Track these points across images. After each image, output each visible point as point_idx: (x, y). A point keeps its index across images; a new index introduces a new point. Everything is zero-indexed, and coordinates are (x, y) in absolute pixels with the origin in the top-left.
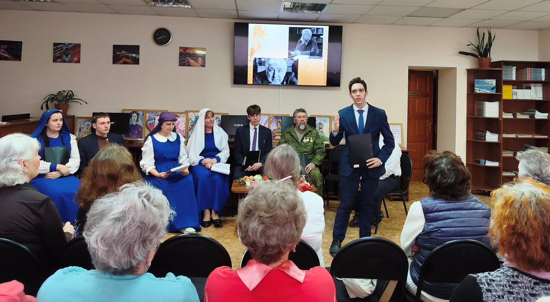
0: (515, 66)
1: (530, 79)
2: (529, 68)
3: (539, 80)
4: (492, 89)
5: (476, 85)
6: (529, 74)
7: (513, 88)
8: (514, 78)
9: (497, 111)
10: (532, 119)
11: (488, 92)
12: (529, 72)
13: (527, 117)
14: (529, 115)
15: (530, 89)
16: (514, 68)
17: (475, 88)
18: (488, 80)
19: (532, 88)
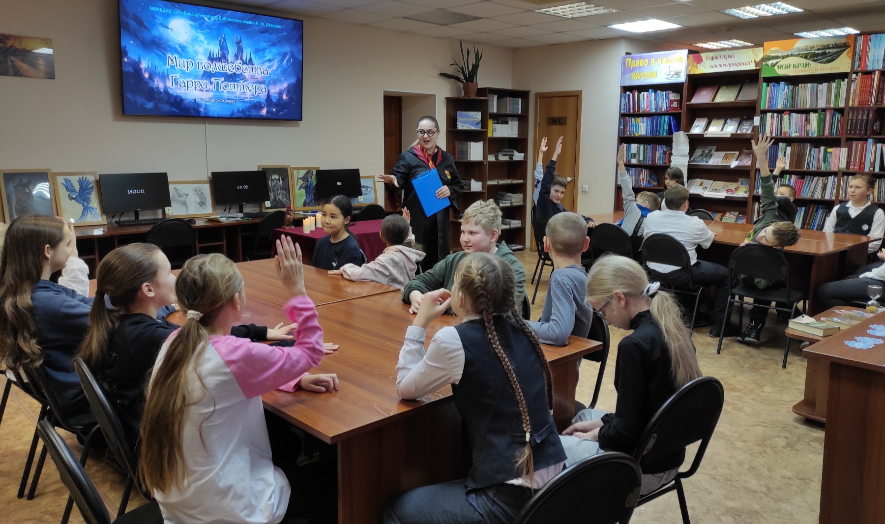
0: (496, 95)
1: (508, 111)
2: (508, 97)
3: (516, 113)
4: (477, 124)
5: (459, 119)
6: (508, 105)
7: (493, 123)
8: (495, 111)
9: (481, 152)
10: (511, 160)
11: (473, 128)
12: (508, 103)
13: (506, 158)
14: (508, 157)
15: (507, 123)
16: (496, 97)
17: (458, 123)
18: (472, 113)
19: (510, 122)
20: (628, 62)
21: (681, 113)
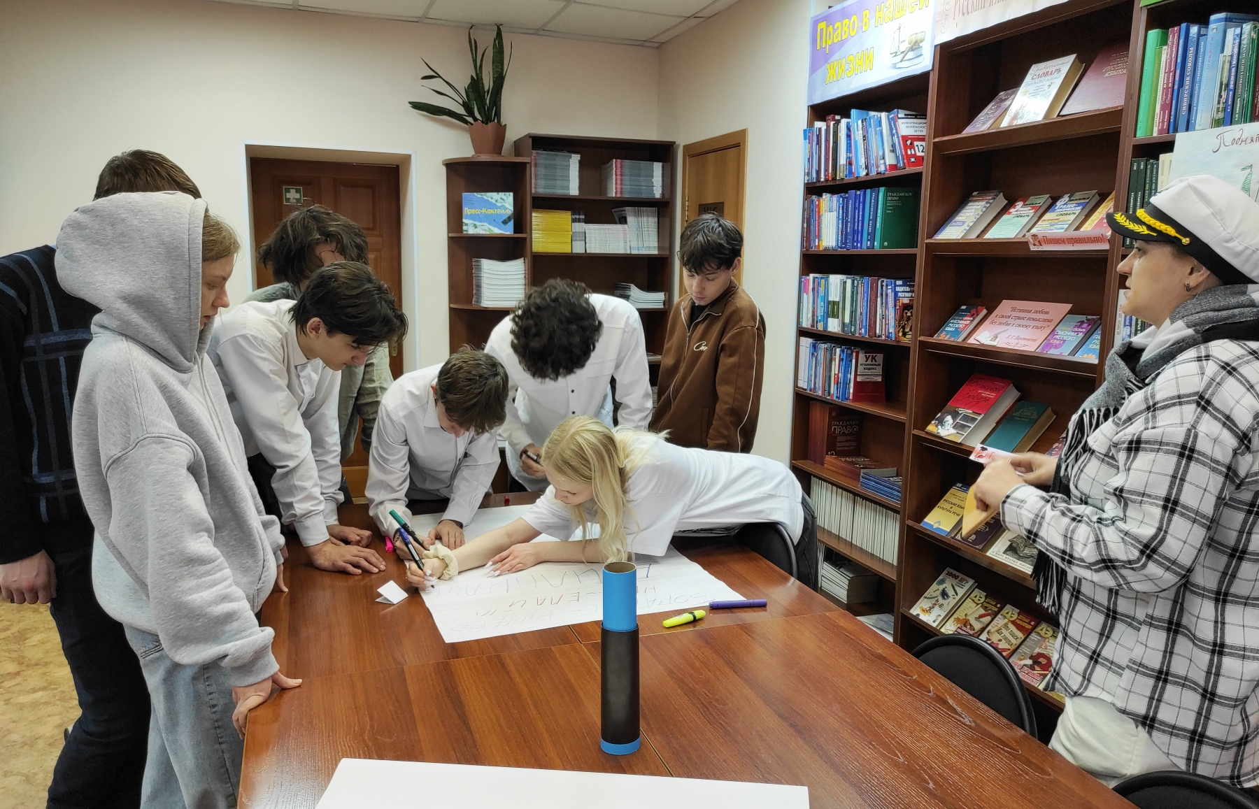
0: (575, 152)
1: (621, 193)
2: (619, 161)
3: (645, 196)
4: (505, 222)
5: (466, 211)
6: (619, 177)
7: (574, 221)
8: (574, 190)
11: (496, 231)
12: (619, 173)
15: (623, 221)
16: (575, 160)
17: (464, 220)
18: (495, 195)
19: (629, 219)
20: (822, 30)
21: (920, 174)
